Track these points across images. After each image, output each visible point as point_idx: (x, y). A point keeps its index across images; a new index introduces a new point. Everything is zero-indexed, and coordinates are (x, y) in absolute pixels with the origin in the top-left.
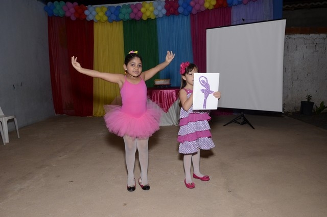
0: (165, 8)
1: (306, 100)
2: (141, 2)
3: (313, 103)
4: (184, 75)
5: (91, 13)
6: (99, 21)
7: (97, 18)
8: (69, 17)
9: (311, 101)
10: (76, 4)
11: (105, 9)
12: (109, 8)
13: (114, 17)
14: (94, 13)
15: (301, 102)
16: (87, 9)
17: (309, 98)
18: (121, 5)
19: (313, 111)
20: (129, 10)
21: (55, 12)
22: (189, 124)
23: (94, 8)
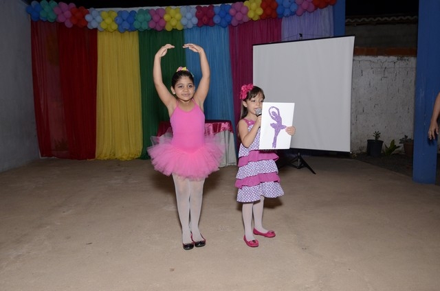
0: (197, 16)
1: (374, 138)
2: (164, 8)
3: (383, 142)
4: (245, 100)
5: (94, 19)
6: (106, 30)
7: (103, 26)
8: (63, 23)
9: (380, 139)
10: (73, 5)
11: (114, 14)
12: (119, 13)
13: (126, 25)
14: (99, 19)
15: (368, 141)
16: (88, 13)
17: (377, 135)
18: (136, 9)
19: (382, 152)
20: (148, 17)
21: (43, 15)
22: (249, 164)
23: (99, 12)
